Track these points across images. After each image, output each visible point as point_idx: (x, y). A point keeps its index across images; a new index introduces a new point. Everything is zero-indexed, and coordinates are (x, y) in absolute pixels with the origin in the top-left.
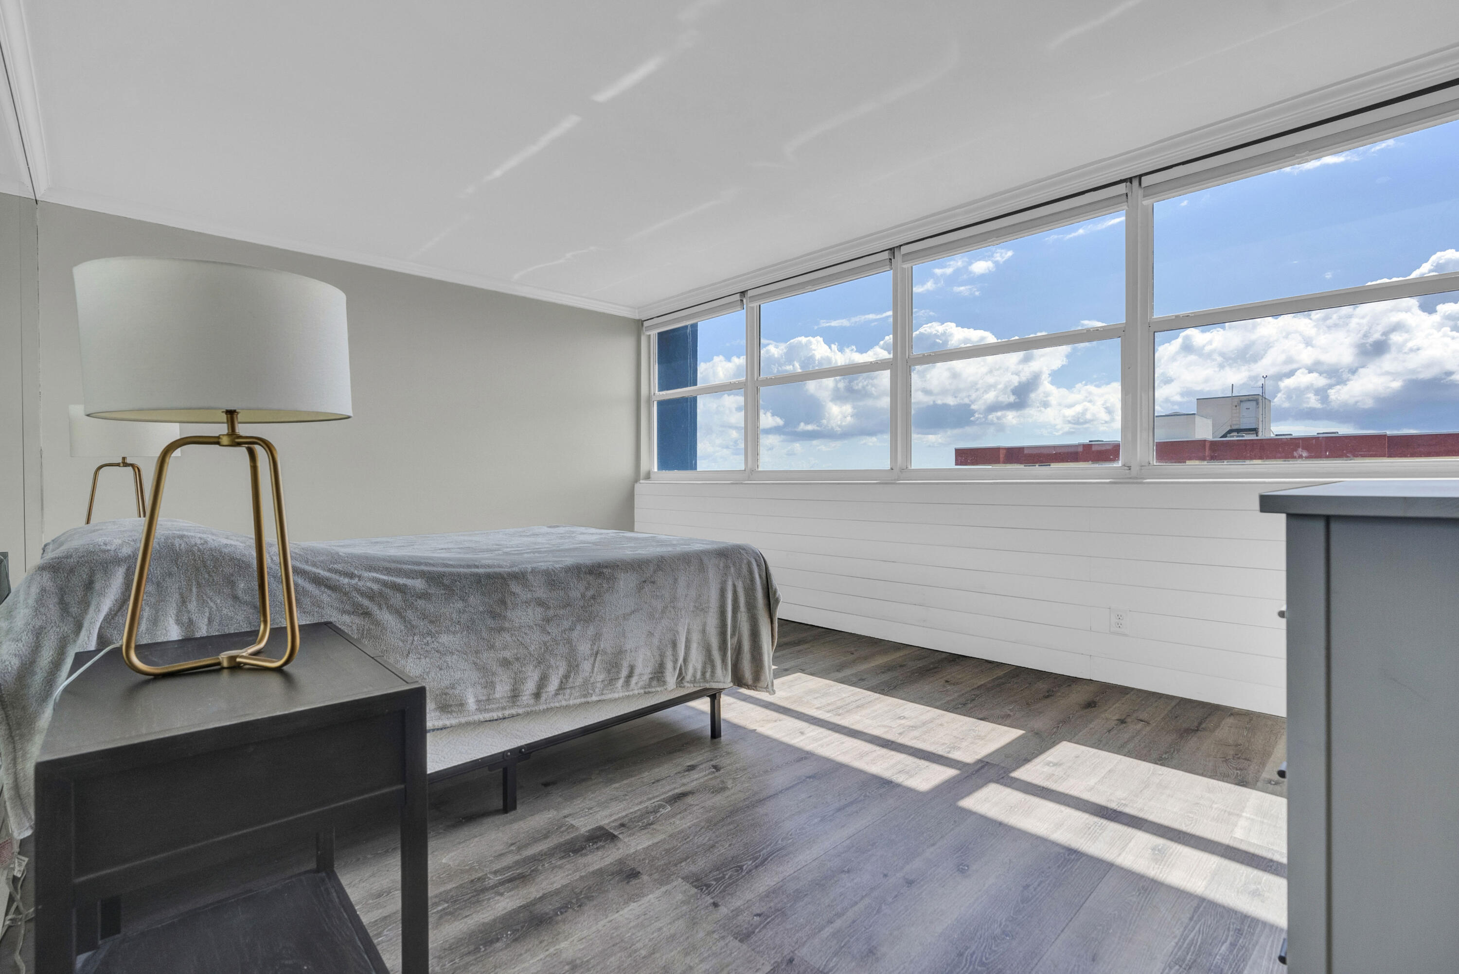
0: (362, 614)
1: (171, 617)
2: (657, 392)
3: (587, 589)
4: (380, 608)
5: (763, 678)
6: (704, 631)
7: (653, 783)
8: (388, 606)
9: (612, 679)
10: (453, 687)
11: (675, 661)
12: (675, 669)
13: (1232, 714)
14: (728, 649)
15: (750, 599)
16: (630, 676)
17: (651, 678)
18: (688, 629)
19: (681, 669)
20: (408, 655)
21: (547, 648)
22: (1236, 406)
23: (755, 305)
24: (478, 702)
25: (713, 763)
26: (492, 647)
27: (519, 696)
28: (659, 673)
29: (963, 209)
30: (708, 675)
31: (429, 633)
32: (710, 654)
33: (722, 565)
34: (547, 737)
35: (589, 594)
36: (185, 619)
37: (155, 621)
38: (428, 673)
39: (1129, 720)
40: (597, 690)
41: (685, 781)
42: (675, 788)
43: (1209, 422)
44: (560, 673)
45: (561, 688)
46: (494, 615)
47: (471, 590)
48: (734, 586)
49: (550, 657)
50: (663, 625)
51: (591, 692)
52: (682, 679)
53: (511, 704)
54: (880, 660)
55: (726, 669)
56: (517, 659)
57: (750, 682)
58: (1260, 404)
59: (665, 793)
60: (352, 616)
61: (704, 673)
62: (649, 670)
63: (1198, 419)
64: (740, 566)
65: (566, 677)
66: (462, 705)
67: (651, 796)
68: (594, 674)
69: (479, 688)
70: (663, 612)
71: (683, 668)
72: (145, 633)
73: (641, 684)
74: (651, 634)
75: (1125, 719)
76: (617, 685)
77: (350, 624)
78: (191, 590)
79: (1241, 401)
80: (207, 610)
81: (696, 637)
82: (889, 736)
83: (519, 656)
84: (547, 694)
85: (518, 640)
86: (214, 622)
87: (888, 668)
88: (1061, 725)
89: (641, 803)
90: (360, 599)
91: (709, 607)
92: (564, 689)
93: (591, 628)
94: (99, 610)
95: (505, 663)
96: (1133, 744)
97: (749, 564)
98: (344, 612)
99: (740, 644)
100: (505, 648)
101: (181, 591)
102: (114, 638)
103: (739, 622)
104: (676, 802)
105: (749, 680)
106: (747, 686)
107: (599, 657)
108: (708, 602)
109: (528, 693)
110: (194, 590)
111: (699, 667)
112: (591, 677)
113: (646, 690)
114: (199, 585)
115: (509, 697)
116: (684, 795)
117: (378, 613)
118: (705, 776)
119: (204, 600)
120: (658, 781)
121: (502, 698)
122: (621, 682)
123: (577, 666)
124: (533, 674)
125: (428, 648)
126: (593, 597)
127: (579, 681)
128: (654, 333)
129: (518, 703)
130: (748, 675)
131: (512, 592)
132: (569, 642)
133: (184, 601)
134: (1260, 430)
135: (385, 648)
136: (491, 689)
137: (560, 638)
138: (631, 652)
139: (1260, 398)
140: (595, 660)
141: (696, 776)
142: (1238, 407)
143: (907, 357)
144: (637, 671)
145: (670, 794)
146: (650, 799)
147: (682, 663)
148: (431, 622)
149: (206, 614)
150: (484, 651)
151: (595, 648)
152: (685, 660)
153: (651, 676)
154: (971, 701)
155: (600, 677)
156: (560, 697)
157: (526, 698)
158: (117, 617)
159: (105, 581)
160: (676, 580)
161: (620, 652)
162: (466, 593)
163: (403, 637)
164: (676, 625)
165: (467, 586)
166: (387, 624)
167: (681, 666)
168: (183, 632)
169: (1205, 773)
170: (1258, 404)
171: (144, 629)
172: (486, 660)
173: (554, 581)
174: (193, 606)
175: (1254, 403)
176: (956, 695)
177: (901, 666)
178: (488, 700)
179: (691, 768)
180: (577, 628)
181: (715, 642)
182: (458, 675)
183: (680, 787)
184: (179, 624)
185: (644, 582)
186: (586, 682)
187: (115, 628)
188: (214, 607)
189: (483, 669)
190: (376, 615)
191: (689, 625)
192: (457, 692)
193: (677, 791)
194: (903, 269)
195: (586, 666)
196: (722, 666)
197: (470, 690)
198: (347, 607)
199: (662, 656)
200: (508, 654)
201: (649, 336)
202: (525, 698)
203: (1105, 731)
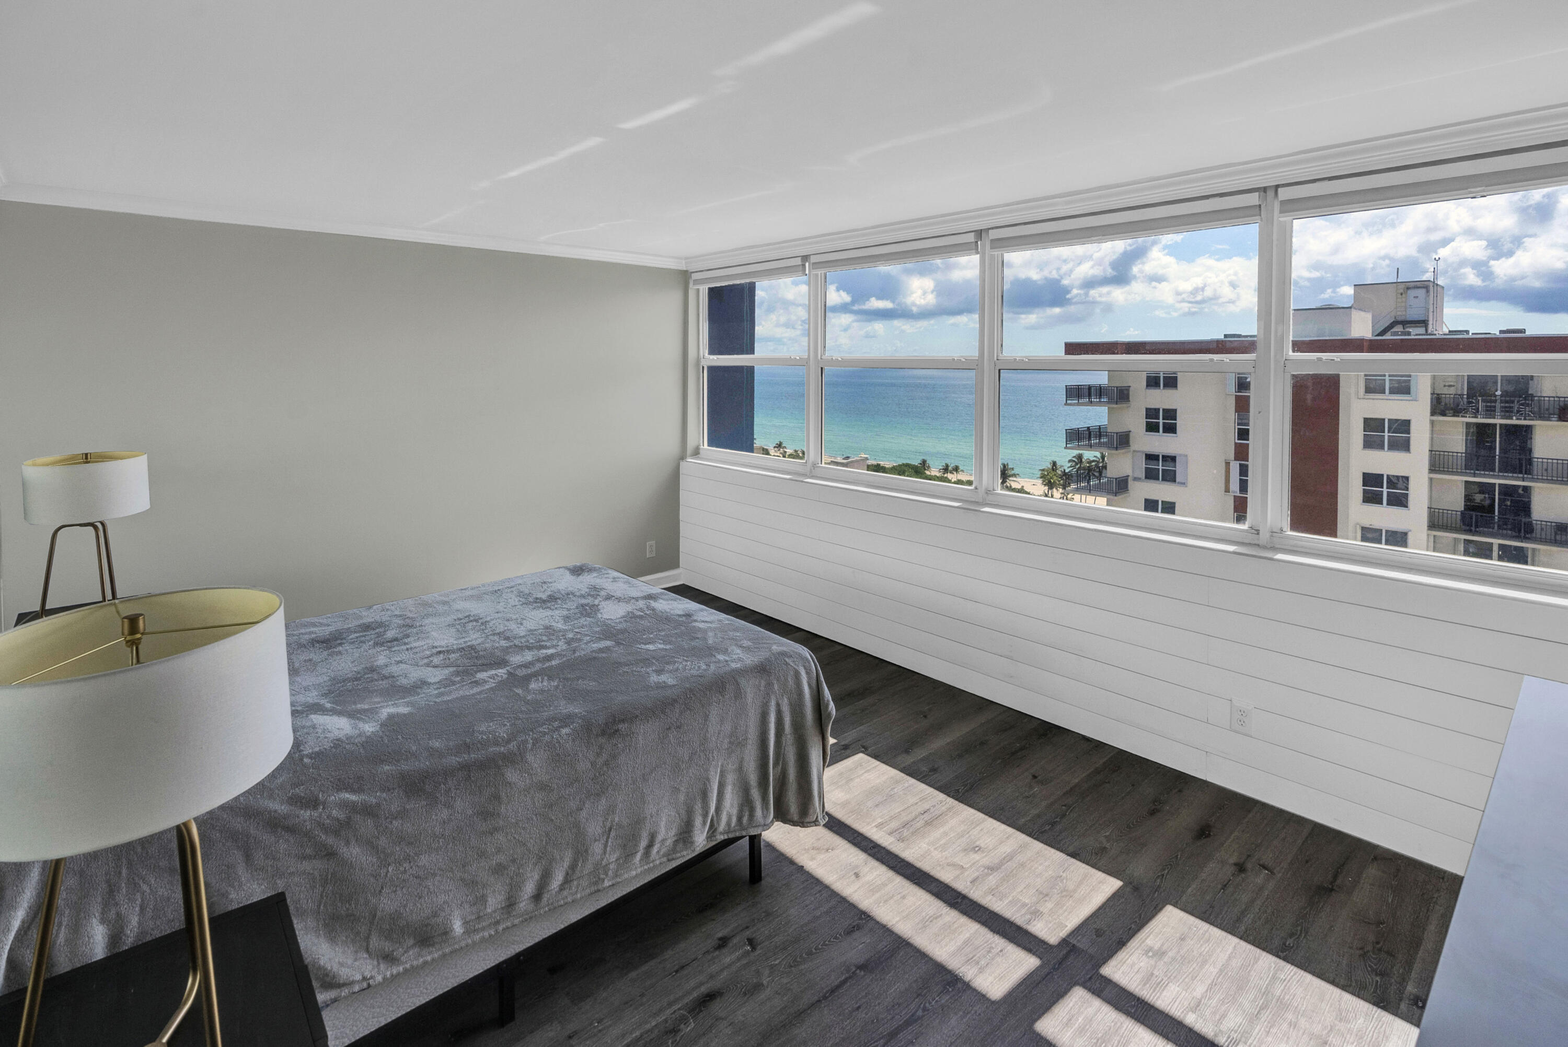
0: (326, 855)
1: (95, 917)
2: (706, 355)
3: (598, 755)
4: (348, 843)
5: (811, 811)
6: (740, 769)
7: (677, 972)
8: (357, 838)
9: (628, 856)
10: (435, 915)
11: (705, 815)
12: (704, 823)
13: (1375, 858)
14: (769, 785)
15: (797, 717)
16: (650, 846)
17: (676, 841)
18: (721, 771)
19: (712, 820)
20: (380, 891)
21: (549, 839)
22: (1402, 294)
23: (820, 272)
24: (466, 923)
25: (748, 933)
26: (482, 854)
27: (515, 904)
28: (686, 832)
29: (1064, 199)
30: (745, 820)
31: (408, 858)
32: (748, 794)
33: (763, 683)
34: (551, 934)
35: (600, 761)
36: (112, 914)
37: (77, 928)
38: (405, 906)
39: (1249, 866)
40: (610, 873)
41: (714, 968)
42: (702, 984)
43: (1368, 317)
44: (565, 865)
45: (567, 881)
46: (485, 815)
47: (458, 791)
48: (778, 705)
49: (554, 848)
50: (691, 775)
51: (602, 876)
52: (713, 832)
53: (506, 916)
54: (959, 732)
55: (767, 809)
56: (514, 861)
57: (796, 818)
58: (1431, 293)
59: (689, 993)
60: (314, 861)
61: (740, 819)
62: (673, 832)
63: (1354, 312)
64: (786, 680)
65: (573, 867)
66: (446, 933)
67: (672, 998)
68: (607, 856)
69: (467, 906)
70: (691, 759)
71: (715, 818)
72: (64, 945)
73: (663, 850)
74: (676, 790)
75: (1244, 863)
76: (635, 861)
77: (311, 872)
78: (120, 873)
79: (1408, 288)
80: (139, 897)
81: (731, 778)
82: (961, 886)
83: (516, 856)
84: (550, 893)
85: (514, 838)
86: (148, 909)
87: (966, 749)
88: (1166, 871)
89: (661, 1010)
90: (323, 837)
91: (746, 739)
92: (571, 881)
93: (604, 801)
94: (9, 929)
95: (499, 870)
96: (1252, 916)
97: (797, 675)
98: (304, 857)
99: (785, 773)
100: (499, 850)
101: (108, 877)
102: (27, 959)
103: (783, 748)
104: (702, 1011)
105: (795, 815)
106: (792, 822)
107: (613, 834)
108: (746, 732)
109: (526, 897)
110: (124, 872)
111: (735, 812)
112: (603, 859)
113: (670, 857)
114: (130, 865)
115: (502, 908)
116: (711, 997)
117: (344, 850)
118: (739, 959)
119: (135, 884)
120: (682, 967)
121: (495, 911)
122: (638, 856)
123: (586, 851)
124: (533, 874)
125: (406, 876)
126: (606, 763)
127: (589, 867)
128: (704, 289)
129: (514, 913)
130: (794, 809)
131: (508, 782)
132: (577, 825)
133: (112, 891)
134: (1430, 323)
135: (353, 890)
136: (482, 905)
137: (565, 824)
138: (652, 817)
139: (1431, 285)
140: (608, 838)
141: (727, 960)
142: (1403, 295)
143: (995, 359)
144: (659, 838)
145: (695, 994)
146: (670, 1004)
147: (714, 813)
148: (410, 844)
149: (137, 902)
150: (474, 862)
151: (608, 824)
152: (718, 809)
153: (675, 838)
154: (1061, 818)
155: (613, 858)
156: (565, 893)
157: (524, 904)
158: (31, 931)
159: (17, 886)
160: (706, 717)
161: (638, 822)
162: (452, 797)
163: (376, 871)
164: (707, 770)
165: (452, 790)
166: (356, 861)
167: (713, 817)
168: (109, 930)
169: (1337, 980)
170: (1428, 291)
171: (63, 940)
172: (475, 871)
173: (558, 755)
174: (121, 897)
175: (1424, 291)
176: (1044, 804)
177: (982, 743)
178: (479, 918)
179: (723, 943)
180: (586, 806)
181: (753, 779)
182: (442, 898)
183: (707, 982)
184: (105, 922)
185: (667, 729)
186: (597, 866)
187: (28, 946)
188: (148, 891)
189: (471, 884)
190: (343, 854)
191: (722, 766)
192: (440, 920)
193: (704, 989)
194: (992, 257)
195: (597, 848)
196: (763, 805)
197: (457, 913)
198: (308, 851)
199: (690, 813)
200: (501, 858)
201: (698, 290)
202: (522, 905)
203: (1220, 886)
